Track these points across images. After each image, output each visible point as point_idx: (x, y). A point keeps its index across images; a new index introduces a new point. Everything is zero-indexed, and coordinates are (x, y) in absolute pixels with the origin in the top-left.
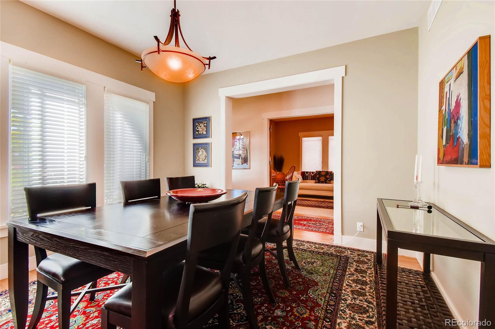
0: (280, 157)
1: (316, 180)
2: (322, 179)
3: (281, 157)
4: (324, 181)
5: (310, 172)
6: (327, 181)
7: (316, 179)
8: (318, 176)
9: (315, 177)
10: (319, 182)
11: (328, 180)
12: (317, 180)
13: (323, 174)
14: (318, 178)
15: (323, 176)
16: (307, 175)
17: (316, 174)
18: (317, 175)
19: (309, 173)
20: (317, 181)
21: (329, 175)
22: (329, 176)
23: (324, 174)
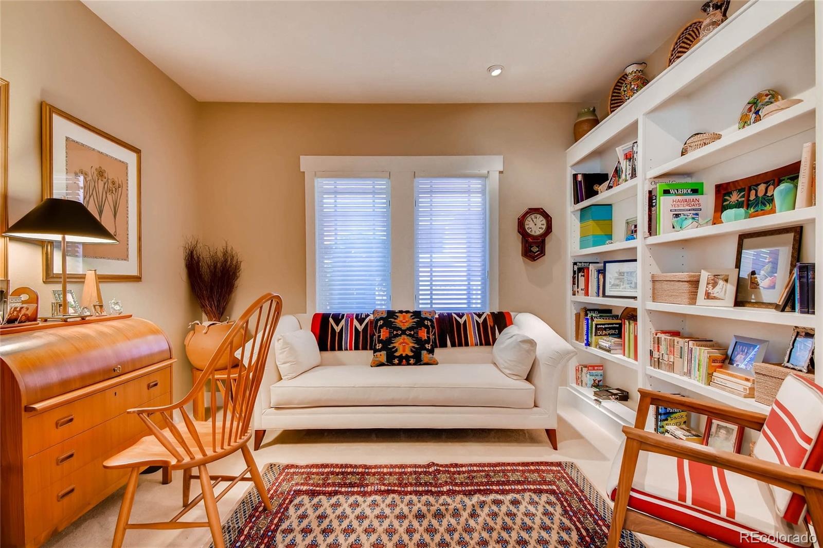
0: (220, 255)
1: (379, 350)
2: (404, 345)
3: (225, 253)
4: (411, 354)
5: (350, 316)
6: (424, 353)
7: (379, 346)
8: (384, 334)
9: (372, 336)
10: (390, 361)
11: (427, 350)
12: (384, 353)
13: (404, 322)
14: (386, 344)
15: (404, 332)
16: (338, 329)
17: (374, 323)
18: (381, 327)
19: (347, 322)
20: (383, 356)
21: (427, 327)
22: (428, 333)
23: (408, 325)
